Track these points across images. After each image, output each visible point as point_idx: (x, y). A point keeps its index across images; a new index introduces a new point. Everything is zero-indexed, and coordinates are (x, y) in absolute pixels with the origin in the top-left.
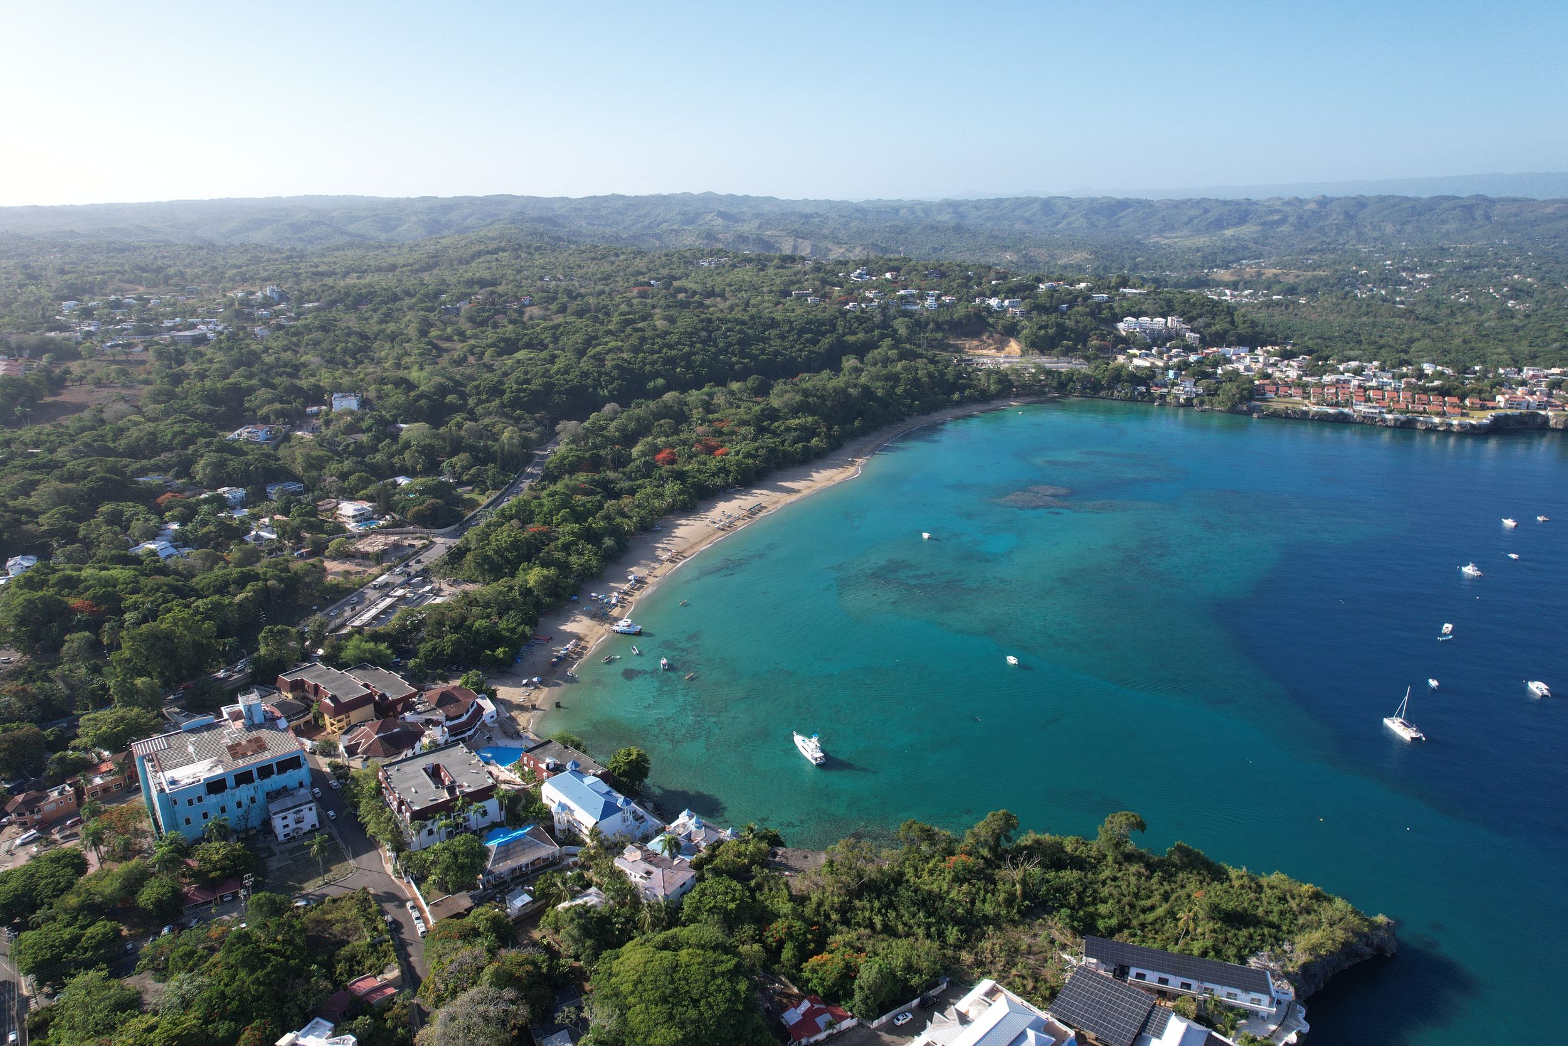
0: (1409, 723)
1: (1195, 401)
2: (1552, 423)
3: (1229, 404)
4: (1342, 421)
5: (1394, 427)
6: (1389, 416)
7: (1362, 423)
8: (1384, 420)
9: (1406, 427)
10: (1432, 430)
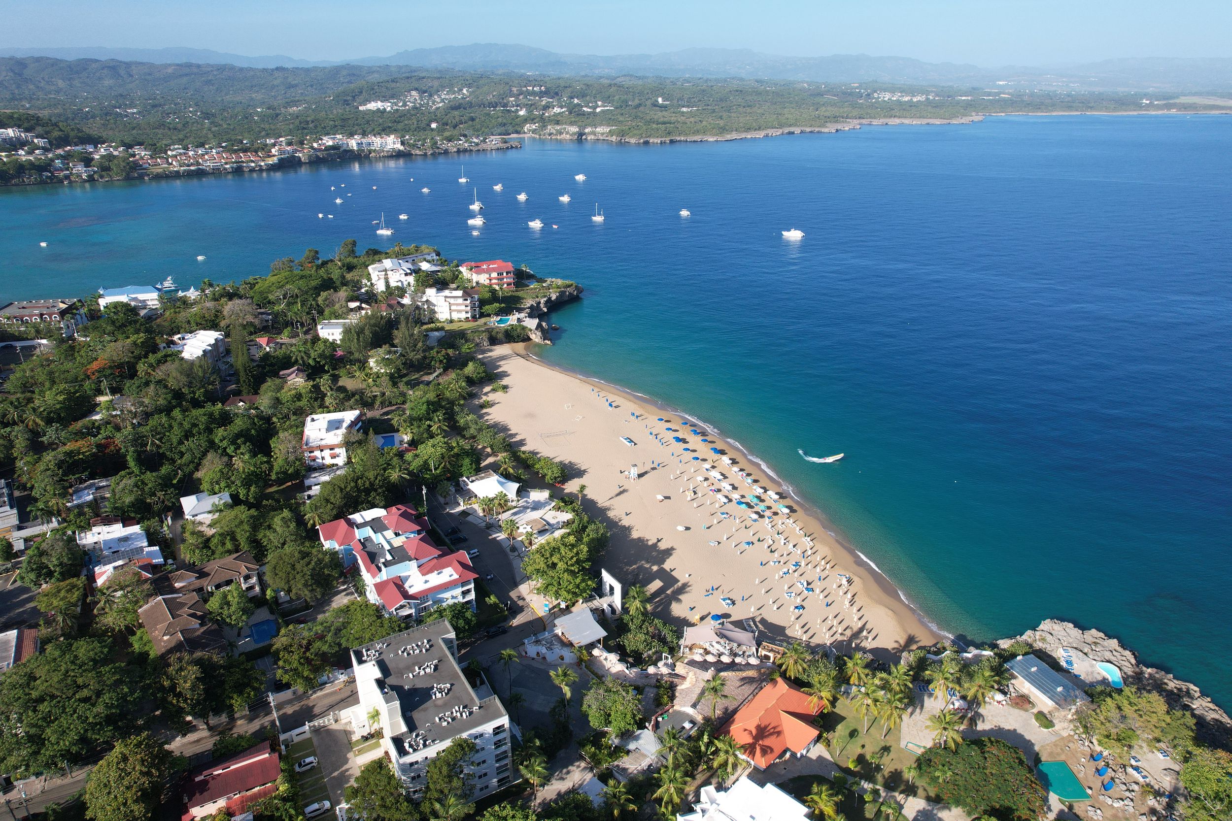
0: (387, 228)
1: (96, 177)
2: (303, 159)
3: (124, 174)
4: (200, 174)
5: (232, 172)
6: (228, 166)
7: (213, 173)
8: (225, 169)
9: (238, 171)
10: (252, 170)
